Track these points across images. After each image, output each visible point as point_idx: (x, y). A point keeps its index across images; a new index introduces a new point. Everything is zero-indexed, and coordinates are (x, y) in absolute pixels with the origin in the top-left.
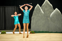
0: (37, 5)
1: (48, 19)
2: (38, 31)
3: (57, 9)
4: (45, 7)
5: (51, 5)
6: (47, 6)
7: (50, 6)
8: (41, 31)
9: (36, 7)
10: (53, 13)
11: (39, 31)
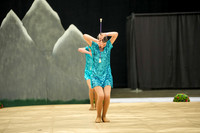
0: (8, 15)
1: (47, 61)
2: (13, 99)
3: (72, 27)
4: (36, 21)
5: (55, 14)
6: (43, 17)
7: (52, 17)
8: (24, 98)
9: (5, 20)
10: (60, 40)
11: (16, 101)
